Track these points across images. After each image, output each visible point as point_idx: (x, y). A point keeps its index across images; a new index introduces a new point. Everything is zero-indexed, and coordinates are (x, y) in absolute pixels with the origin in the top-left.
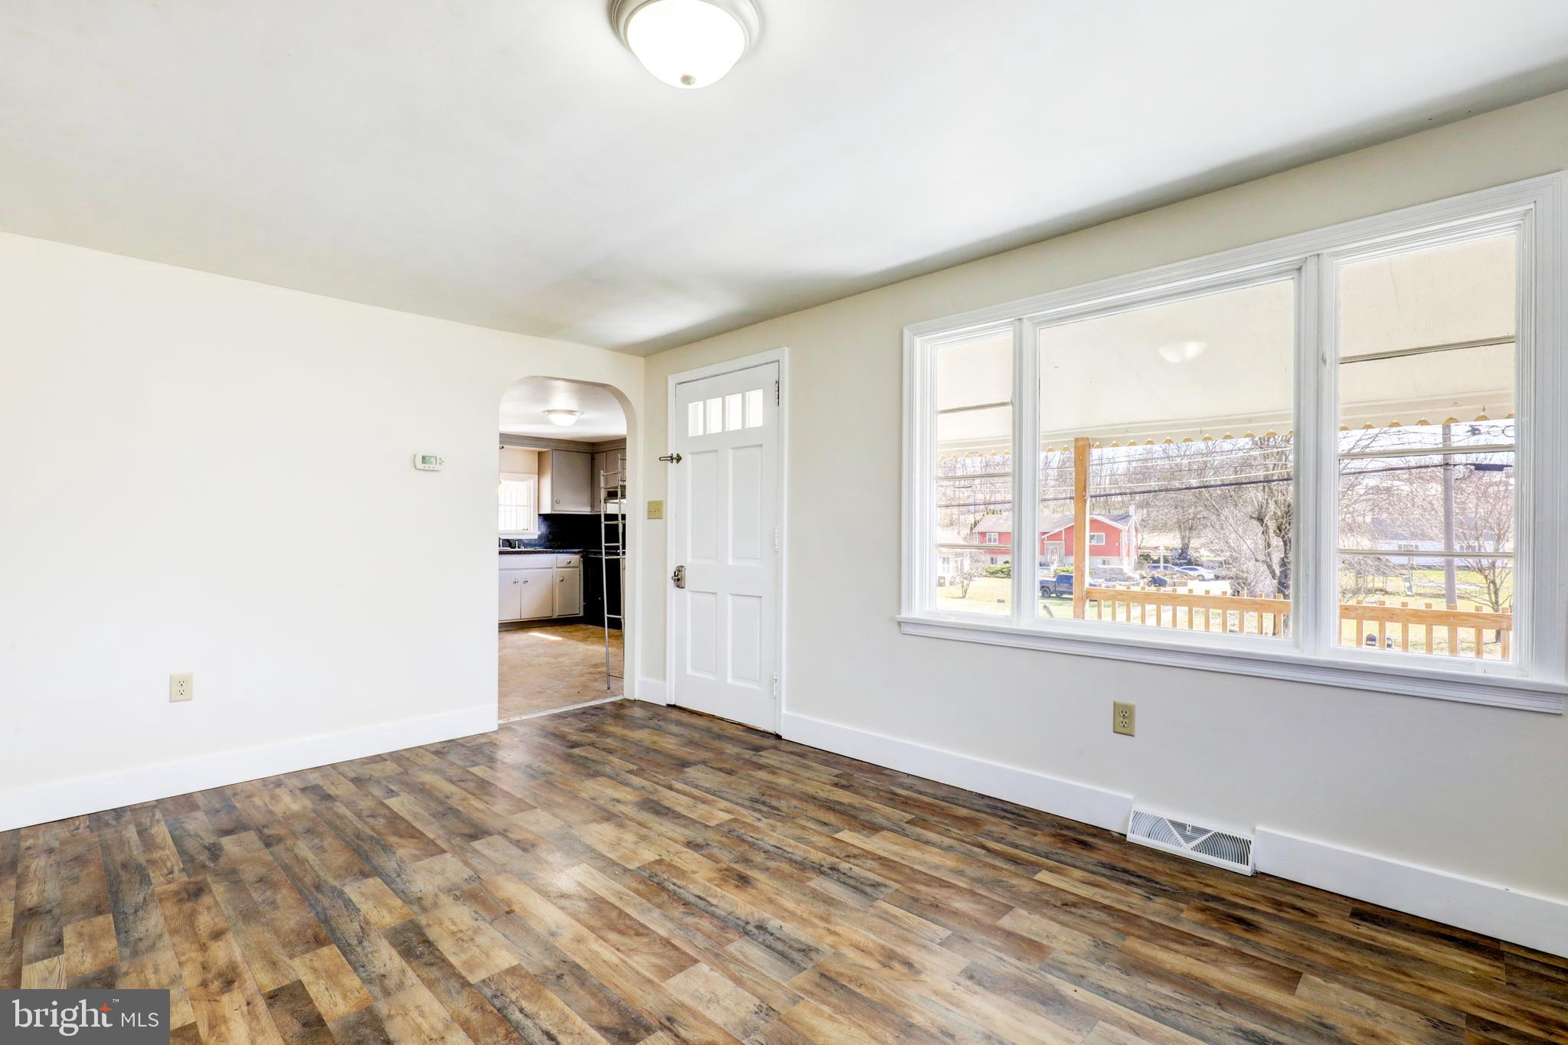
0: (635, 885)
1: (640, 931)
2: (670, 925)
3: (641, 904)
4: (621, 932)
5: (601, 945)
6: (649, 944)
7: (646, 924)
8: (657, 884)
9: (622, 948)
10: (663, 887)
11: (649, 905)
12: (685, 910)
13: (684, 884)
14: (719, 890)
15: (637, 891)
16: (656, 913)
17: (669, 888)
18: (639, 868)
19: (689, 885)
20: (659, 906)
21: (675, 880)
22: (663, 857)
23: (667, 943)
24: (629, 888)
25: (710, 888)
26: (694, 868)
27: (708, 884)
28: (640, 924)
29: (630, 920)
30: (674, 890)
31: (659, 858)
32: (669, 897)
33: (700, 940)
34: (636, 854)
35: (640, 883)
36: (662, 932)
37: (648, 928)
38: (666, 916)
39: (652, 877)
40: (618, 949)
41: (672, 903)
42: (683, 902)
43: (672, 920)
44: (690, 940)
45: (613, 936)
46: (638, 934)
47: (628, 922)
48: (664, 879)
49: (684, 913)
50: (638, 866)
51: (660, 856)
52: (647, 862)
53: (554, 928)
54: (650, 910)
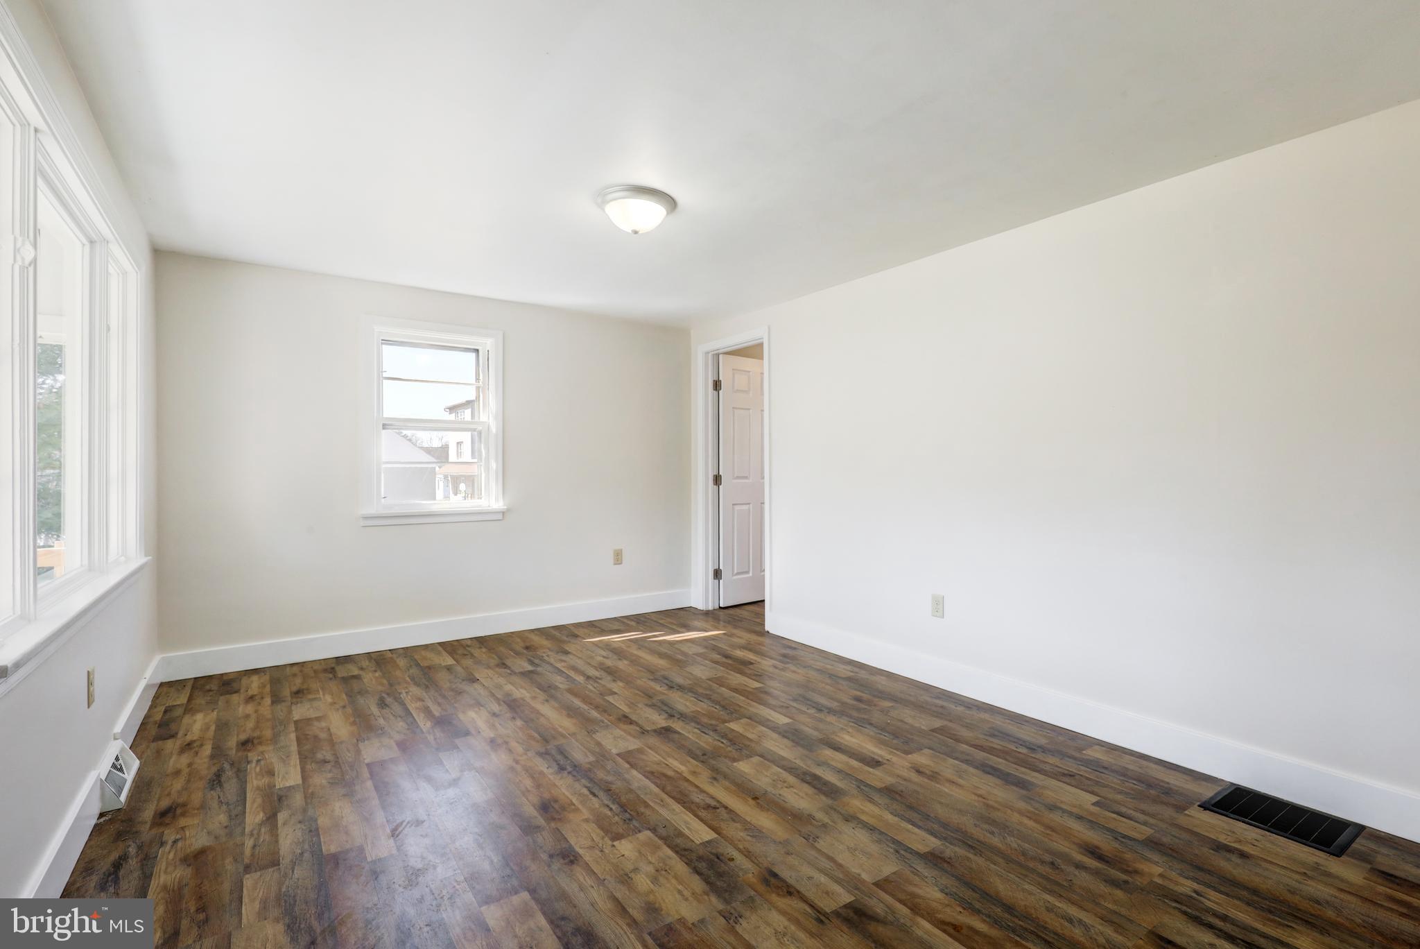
0: (648, 812)
1: (650, 775)
2: (626, 776)
3: (646, 794)
4: (665, 775)
5: (680, 769)
6: (646, 766)
7: (645, 779)
8: (626, 811)
9: (664, 765)
10: (622, 807)
11: (639, 792)
12: (610, 785)
13: (602, 809)
14: (574, 801)
15: (647, 806)
16: (635, 785)
17: (617, 806)
18: (640, 831)
19: (598, 807)
20: (631, 791)
21: (609, 813)
22: (610, 843)
23: (633, 766)
24: (653, 809)
25: (581, 802)
26: (585, 825)
27: (580, 807)
28: (649, 779)
29: (657, 783)
30: (614, 803)
31: (615, 843)
32: (620, 797)
33: (609, 765)
34: (640, 852)
35: (642, 814)
36: (635, 772)
37: (644, 776)
38: (628, 782)
39: (629, 820)
40: (668, 765)
41: (620, 792)
42: (610, 793)
43: (625, 780)
44: (617, 765)
45: (670, 773)
46: (652, 773)
47: (659, 782)
48: (618, 816)
49: (614, 784)
50: (641, 834)
51: (613, 846)
52: (630, 838)
53: (715, 783)
54: (639, 788)
